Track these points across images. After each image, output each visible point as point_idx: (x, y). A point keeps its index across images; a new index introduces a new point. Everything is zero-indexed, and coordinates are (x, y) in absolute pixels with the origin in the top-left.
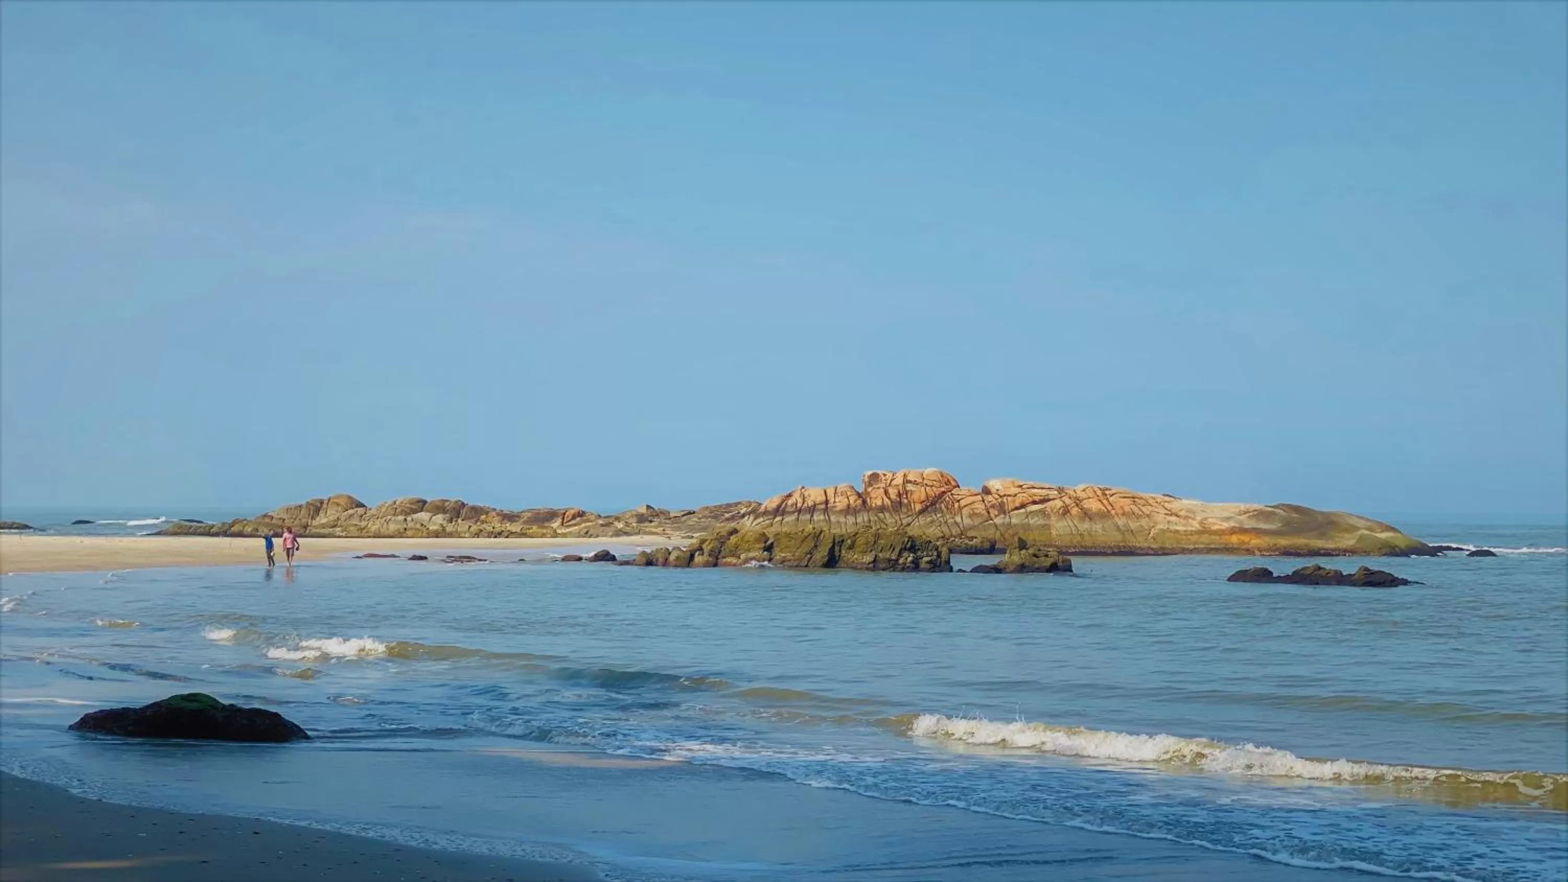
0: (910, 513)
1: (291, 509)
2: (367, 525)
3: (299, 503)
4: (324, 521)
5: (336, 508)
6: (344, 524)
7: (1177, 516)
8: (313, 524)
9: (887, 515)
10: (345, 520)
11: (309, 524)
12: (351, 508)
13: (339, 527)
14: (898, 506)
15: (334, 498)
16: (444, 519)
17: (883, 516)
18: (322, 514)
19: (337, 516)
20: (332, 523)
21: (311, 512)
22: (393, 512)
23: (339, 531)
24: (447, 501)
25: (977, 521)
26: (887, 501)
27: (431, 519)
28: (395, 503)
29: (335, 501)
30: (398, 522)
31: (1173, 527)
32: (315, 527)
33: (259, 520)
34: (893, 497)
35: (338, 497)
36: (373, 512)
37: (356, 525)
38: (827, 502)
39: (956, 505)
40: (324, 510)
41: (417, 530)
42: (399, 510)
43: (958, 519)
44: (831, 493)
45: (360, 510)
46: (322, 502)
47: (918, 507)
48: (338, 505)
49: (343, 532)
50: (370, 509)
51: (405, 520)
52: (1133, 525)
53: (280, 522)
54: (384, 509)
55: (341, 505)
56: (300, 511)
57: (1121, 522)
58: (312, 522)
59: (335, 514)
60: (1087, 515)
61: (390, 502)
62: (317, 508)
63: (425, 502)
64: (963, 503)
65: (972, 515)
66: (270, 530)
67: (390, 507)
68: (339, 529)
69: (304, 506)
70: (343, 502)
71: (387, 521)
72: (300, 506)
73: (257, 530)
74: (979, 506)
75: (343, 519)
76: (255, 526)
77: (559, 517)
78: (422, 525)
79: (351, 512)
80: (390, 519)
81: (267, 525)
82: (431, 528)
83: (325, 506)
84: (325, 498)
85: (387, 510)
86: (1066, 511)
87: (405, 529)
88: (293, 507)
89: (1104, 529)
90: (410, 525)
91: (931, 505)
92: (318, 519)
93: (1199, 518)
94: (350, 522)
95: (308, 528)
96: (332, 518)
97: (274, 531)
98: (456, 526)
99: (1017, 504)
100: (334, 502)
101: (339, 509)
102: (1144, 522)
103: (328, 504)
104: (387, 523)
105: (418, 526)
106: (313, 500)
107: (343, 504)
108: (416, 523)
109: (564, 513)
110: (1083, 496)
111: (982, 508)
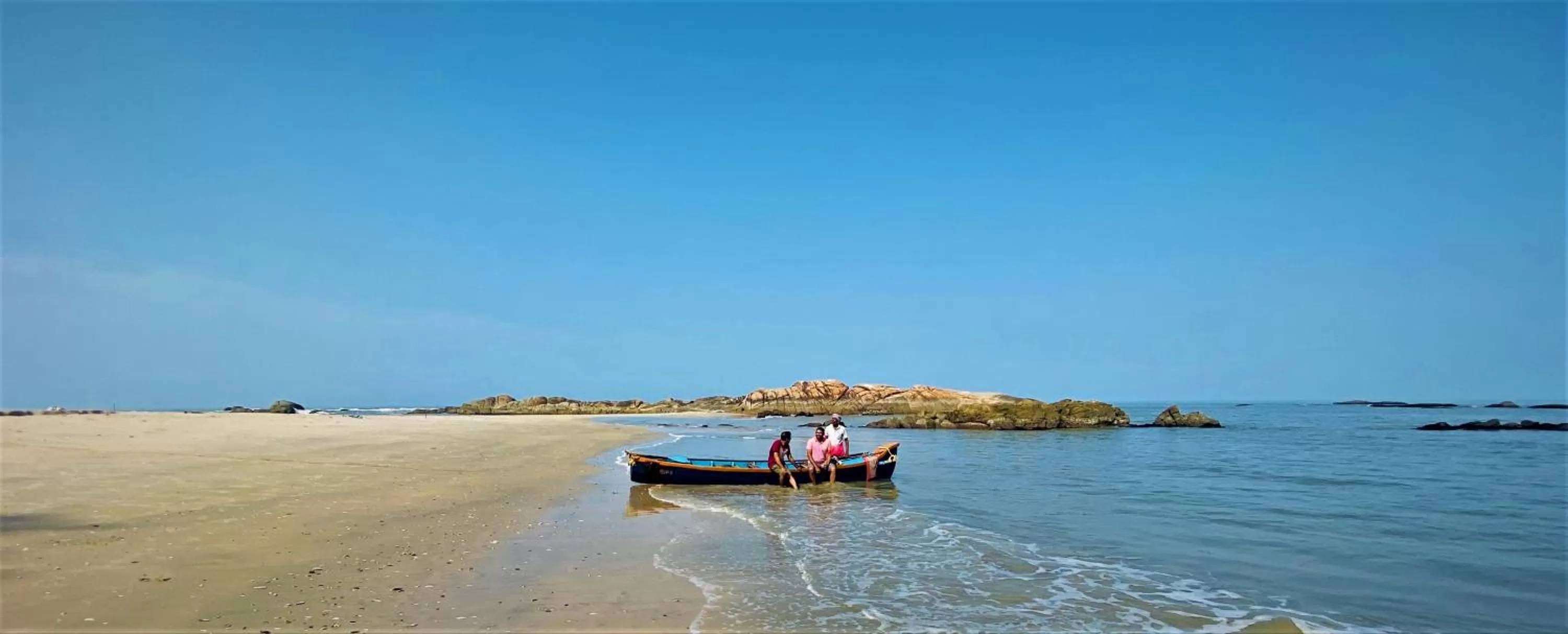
0: (834, 399)
3: (484, 399)
4: (499, 407)
5: (503, 401)
6: (508, 408)
7: (968, 398)
8: (493, 408)
9: (822, 400)
11: (491, 408)
12: (510, 401)
13: (507, 410)
14: (827, 396)
15: (500, 396)
18: (496, 403)
19: (504, 405)
20: (502, 408)
21: (491, 403)
23: (507, 412)
25: (869, 402)
26: (821, 394)
31: (968, 403)
32: (494, 410)
34: (823, 392)
35: (502, 396)
37: (515, 409)
38: (788, 395)
39: (857, 395)
42: (536, 402)
43: (860, 401)
44: (789, 391)
45: (515, 402)
46: (495, 398)
47: (837, 397)
48: (503, 399)
49: (509, 412)
50: (520, 402)
52: (949, 403)
55: (505, 400)
56: (485, 403)
57: (943, 401)
60: (925, 399)
62: (493, 401)
64: (861, 394)
65: (867, 400)
69: (486, 400)
70: (506, 398)
72: (484, 401)
73: (466, 411)
74: (869, 395)
75: (508, 406)
79: (510, 403)
83: (496, 400)
84: (496, 396)
86: (914, 398)
88: (480, 400)
89: (935, 405)
91: (843, 395)
92: (495, 406)
93: (981, 399)
94: (512, 408)
95: (491, 410)
96: (502, 406)
99: (887, 394)
100: (501, 399)
101: (505, 402)
102: (953, 401)
103: (498, 399)
106: (490, 397)
109: (635, 403)
110: (920, 390)
111: (870, 396)
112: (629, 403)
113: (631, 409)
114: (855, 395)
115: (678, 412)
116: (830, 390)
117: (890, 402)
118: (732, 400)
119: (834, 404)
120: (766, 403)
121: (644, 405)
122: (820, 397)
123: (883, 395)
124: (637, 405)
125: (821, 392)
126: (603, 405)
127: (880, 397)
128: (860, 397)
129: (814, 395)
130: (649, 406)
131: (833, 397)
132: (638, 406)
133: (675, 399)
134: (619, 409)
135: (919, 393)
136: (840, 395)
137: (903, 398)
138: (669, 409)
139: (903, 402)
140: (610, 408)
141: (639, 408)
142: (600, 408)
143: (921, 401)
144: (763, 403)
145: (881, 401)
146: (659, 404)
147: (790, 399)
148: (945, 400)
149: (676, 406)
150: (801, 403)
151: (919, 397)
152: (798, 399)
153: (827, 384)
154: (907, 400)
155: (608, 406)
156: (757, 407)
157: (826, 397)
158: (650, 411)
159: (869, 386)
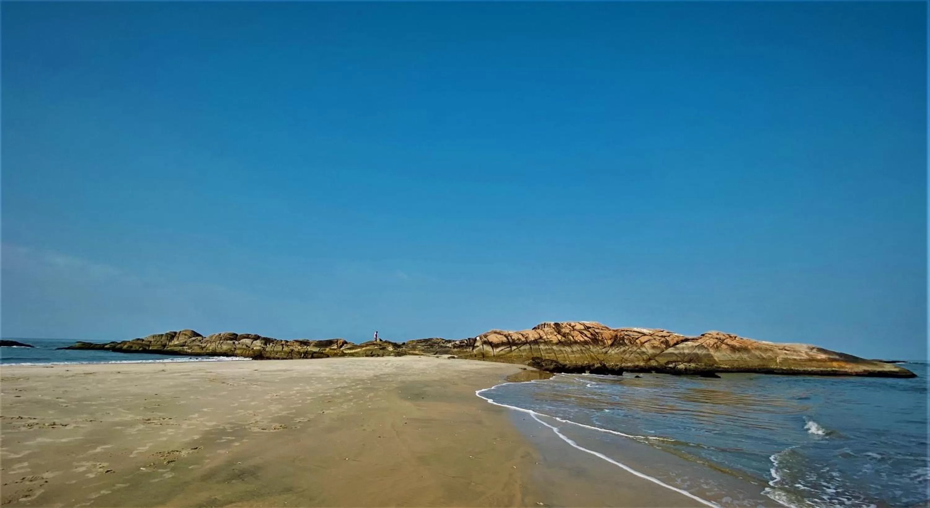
0: (605, 346)
1: (156, 336)
2: (206, 346)
3: (161, 334)
4: (176, 343)
5: (184, 336)
6: (189, 344)
8: (170, 344)
9: (591, 347)
10: (190, 343)
11: (167, 344)
12: (194, 337)
13: (187, 346)
15: (183, 331)
16: (262, 343)
17: (588, 347)
18: (175, 339)
19: (185, 340)
20: (182, 344)
21: (169, 338)
22: (220, 339)
23: (186, 349)
24: (250, 335)
26: (585, 339)
27: (252, 343)
28: (220, 335)
29: (184, 333)
30: (228, 344)
32: (171, 346)
33: (135, 342)
35: (186, 331)
36: (207, 339)
37: (199, 345)
38: (541, 338)
40: (177, 337)
41: (244, 349)
42: (223, 338)
43: (644, 349)
44: (540, 333)
45: (199, 338)
46: (175, 333)
47: (610, 342)
49: (189, 349)
50: (205, 338)
51: (234, 343)
53: (148, 343)
54: (214, 338)
55: (188, 335)
56: (162, 338)
58: (169, 344)
59: (183, 340)
60: (732, 349)
61: (217, 334)
62: (172, 336)
63: (237, 335)
64: (640, 341)
65: (654, 347)
66: (140, 347)
67: (218, 337)
68: (187, 347)
69: (164, 335)
71: (221, 343)
74: (653, 342)
75: (188, 342)
76: (131, 345)
77: (335, 343)
78: (247, 346)
79: (193, 338)
80: (222, 343)
81: (138, 344)
82: (255, 348)
83: (177, 335)
84: (178, 331)
85: (216, 338)
86: (717, 347)
87: (235, 349)
88: (157, 335)
90: (238, 346)
91: (618, 341)
92: (173, 342)
94: (193, 344)
95: (167, 346)
96: (182, 341)
97: (143, 348)
98: (273, 347)
101: (186, 337)
103: (179, 334)
104: (221, 345)
105: (244, 347)
106: (171, 332)
107: (189, 335)
108: (243, 345)
109: (337, 342)
110: (722, 337)
111: (657, 343)
112: (330, 343)
113: (331, 349)
114: (635, 341)
115: (396, 356)
116: (597, 333)
117: (686, 351)
118: (457, 342)
119: (607, 352)
120: (514, 348)
121: (349, 346)
122: (586, 343)
123: (671, 343)
124: (339, 345)
125: (586, 336)
126: (296, 344)
127: (667, 344)
128: (642, 344)
129: (576, 339)
130: (354, 347)
131: (604, 344)
132: (341, 347)
133: (384, 340)
134: (316, 350)
135: (722, 341)
136: (613, 340)
137: (701, 347)
138: (381, 351)
139: (705, 352)
140: (305, 348)
141: (342, 349)
142: (291, 348)
143: (729, 352)
144: (511, 347)
145: (671, 350)
146: (367, 345)
147: (546, 343)
148: (760, 353)
149: (390, 348)
150: (562, 349)
151: (724, 346)
152: (557, 344)
153: (588, 325)
154: (708, 350)
155: (302, 345)
156: (502, 352)
157: (594, 342)
158: (356, 353)
159: (645, 331)
